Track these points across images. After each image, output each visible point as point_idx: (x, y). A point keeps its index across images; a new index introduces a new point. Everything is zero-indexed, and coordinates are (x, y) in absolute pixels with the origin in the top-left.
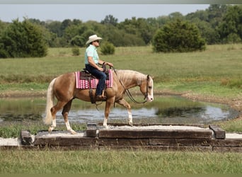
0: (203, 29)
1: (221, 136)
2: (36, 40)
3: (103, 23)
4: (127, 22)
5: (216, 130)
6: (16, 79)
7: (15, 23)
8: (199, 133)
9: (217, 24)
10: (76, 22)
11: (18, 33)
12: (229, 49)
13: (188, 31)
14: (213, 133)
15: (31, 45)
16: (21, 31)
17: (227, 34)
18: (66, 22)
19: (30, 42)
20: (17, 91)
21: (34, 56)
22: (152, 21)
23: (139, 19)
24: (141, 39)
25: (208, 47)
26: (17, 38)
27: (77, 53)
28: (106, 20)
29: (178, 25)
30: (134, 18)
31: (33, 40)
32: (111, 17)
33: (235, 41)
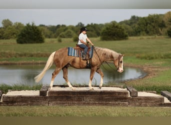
0: (127, 29)
1: (134, 95)
2: (38, 34)
3: (77, 26)
4: (88, 26)
5: (131, 90)
6: (25, 55)
7: (28, 25)
8: (119, 93)
9: (134, 27)
10: (63, 26)
11: (29, 30)
12: (141, 39)
13: (119, 29)
14: (129, 92)
15: (36, 37)
16: (31, 29)
17: (139, 32)
18: (58, 26)
19: (35, 35)
20: (25, 62)
21: (37, 42)
22: (102, 25)
23: (95, 24)
24: (96, 34)
25: (130, 38)
26: (28, 33)
27: (60, 41)
28: (78, 25)
29: (114, 26)
30: (92, 24)
31: (36, 34)
32: (81, 23)
33: (143, 35)
